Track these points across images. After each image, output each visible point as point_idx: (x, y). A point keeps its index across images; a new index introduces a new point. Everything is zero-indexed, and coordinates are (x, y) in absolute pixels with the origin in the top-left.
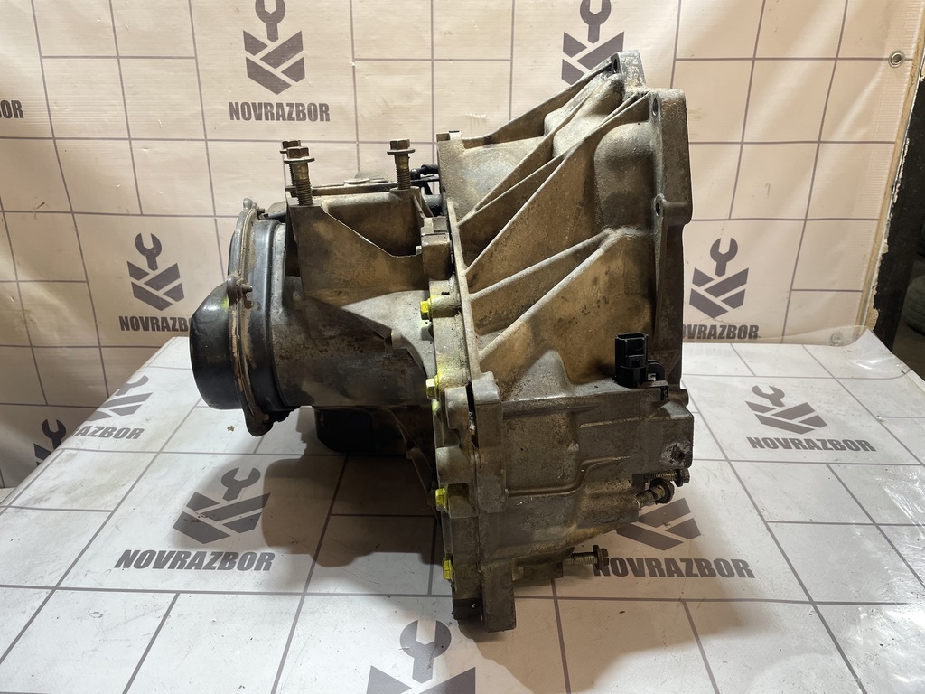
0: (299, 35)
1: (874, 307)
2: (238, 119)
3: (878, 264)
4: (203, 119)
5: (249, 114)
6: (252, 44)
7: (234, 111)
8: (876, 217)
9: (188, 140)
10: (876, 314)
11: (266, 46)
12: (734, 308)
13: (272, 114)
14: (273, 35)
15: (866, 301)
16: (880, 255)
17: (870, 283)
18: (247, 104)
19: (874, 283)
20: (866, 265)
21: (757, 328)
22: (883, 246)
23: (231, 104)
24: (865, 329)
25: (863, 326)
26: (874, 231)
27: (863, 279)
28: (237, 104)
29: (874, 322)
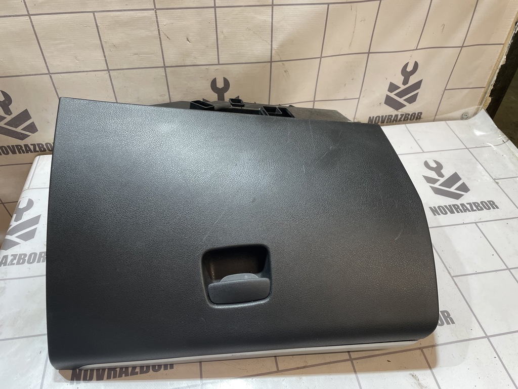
1: (490, 96)
3: (498, 71)
8: (503, 43)
10: (490, 99)
12: (410, 103)
15: (486, 93)
16: (500, 66)
17: (491, 82)
19: (493, 82)
20: (490, 72)
21: (421, 113)
22: (503, 61)
24: (482, 109)
25: (481, 107)
26: (500, 51)
27: (487, 80)
29: (488, 104)
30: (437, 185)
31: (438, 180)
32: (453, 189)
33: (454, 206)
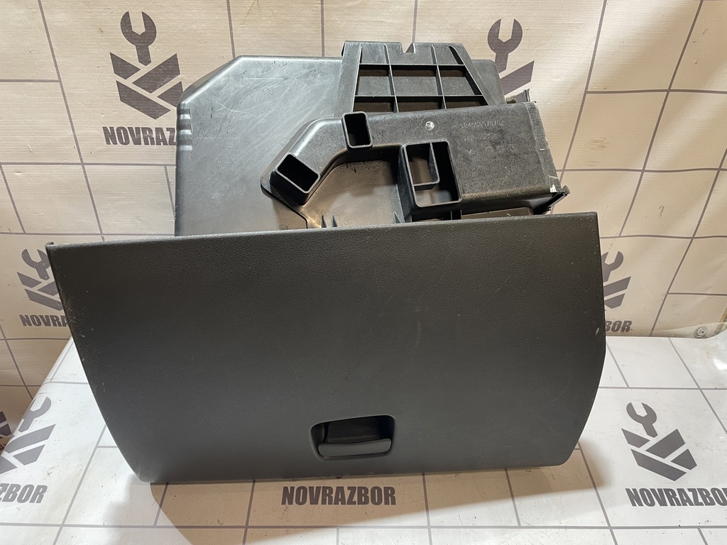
0: (174, 58)
2: (115, 143)
4: (77, 144)
5: (127, 138)
6: (121, 67)
7: (110, 135)
9: (62, 164)
11: (138, 70)
13: (152, 139)
14: (145, 58)
18: (123, 128)
21: (630, 323)
23: (105, 129)
28: (112, 128)
30: (642, 450)
31: (646, 441)
32: (668, 461)
33: (667, 491)
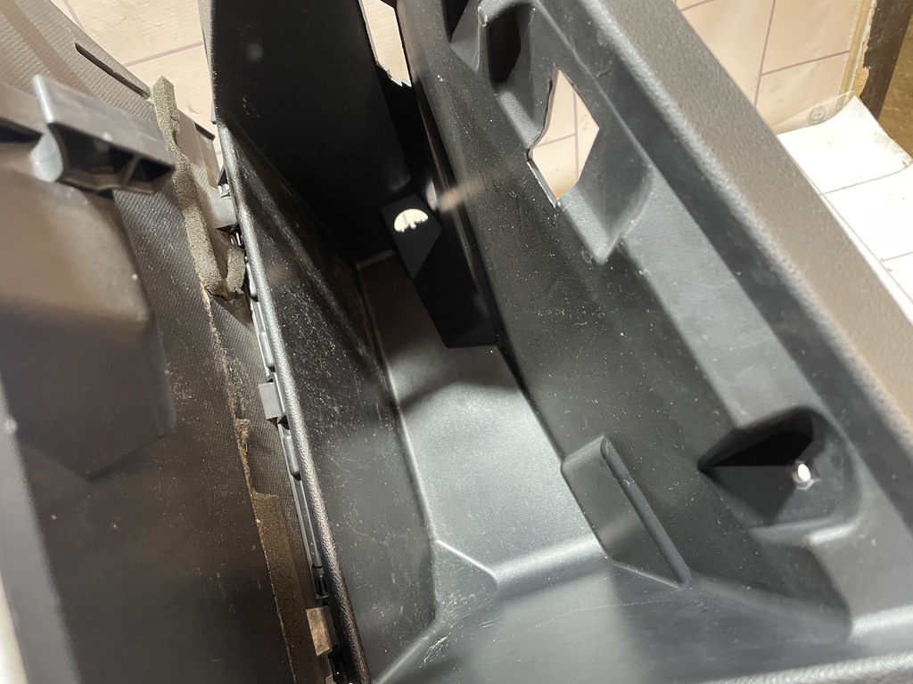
1: (864, 65)
3: (871, 13)
10: (866, 71)
15: (854, 61)
17: (860, 39)
19: (866, 36)
20: (856, 18)
24: (851, 98)
25: (848, 93)
27: (852, 36)
29: (863, 83)
